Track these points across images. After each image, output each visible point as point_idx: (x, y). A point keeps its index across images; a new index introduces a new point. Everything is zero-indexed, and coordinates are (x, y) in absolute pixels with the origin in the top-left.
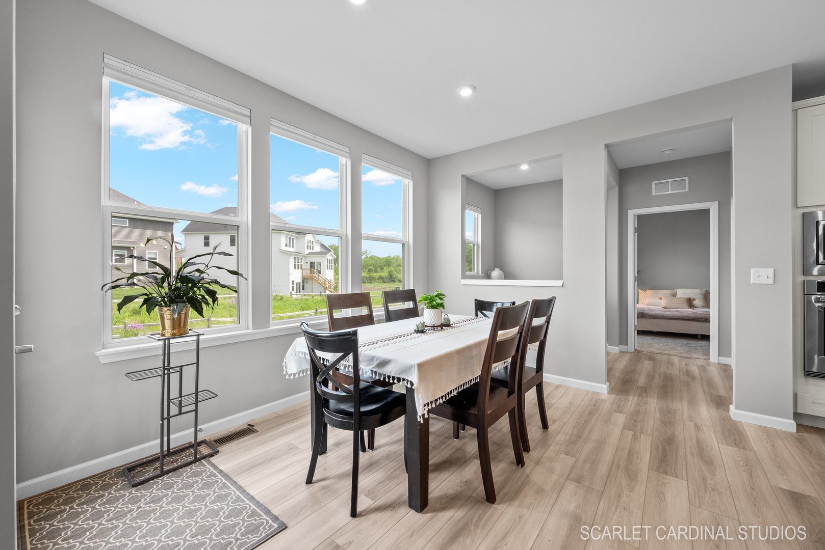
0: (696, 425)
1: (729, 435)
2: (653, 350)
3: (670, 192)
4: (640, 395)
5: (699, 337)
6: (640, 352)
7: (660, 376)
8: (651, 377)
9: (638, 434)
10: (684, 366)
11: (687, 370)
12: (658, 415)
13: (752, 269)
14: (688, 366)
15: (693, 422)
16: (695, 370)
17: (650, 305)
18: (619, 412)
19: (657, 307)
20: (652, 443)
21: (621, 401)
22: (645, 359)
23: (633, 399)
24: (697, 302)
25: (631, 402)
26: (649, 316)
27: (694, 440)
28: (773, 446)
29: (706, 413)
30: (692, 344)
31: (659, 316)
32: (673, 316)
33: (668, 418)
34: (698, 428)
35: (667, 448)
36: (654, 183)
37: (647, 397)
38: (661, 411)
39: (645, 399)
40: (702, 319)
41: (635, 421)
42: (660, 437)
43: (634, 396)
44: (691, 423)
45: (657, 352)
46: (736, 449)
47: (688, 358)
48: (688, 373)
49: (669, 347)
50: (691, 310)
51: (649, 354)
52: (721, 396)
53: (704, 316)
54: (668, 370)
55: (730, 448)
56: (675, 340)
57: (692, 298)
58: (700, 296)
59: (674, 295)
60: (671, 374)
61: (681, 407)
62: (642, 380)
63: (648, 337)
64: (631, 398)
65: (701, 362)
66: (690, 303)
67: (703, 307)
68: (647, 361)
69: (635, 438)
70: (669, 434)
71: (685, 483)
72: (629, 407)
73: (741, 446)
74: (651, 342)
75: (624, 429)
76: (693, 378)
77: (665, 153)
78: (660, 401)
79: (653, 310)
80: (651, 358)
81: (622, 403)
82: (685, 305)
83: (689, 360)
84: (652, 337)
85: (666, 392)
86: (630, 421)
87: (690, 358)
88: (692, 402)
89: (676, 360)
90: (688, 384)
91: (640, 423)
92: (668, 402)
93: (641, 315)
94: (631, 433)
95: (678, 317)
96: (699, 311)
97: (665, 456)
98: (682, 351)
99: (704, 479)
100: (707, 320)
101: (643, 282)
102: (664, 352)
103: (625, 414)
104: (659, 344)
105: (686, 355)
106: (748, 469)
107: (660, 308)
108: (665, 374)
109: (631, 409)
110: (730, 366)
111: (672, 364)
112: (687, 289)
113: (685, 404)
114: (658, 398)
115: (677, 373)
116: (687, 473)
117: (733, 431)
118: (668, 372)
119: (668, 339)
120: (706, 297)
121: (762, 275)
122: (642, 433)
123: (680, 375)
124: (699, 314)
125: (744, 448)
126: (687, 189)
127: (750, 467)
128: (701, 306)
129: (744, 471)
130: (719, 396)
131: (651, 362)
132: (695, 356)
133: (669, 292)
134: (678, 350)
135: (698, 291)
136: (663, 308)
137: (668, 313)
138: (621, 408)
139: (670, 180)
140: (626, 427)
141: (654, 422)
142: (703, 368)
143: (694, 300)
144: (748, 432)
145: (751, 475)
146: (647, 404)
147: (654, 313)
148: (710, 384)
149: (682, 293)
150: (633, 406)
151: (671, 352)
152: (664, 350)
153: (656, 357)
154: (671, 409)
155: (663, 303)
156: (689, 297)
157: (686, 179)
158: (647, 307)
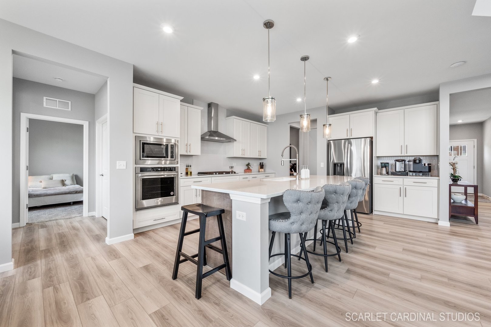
0: (92, 258)
1: (111, 255)
2: (42, 220)
3: (57, 108)
4: (46, 256)
5: (72, 203)
6: (31, 224)
7: (56, 236)
8: (49, 240)
9: (58, 286)
10: (70, 225)
11: (72, 227)
12: (66, 264)
13: (117, 162)
14: (72, 223)
15: (90, 257)
16: (77, 224)
17: (32, 187)
18: (33, 279)
19: (38, 188)
20: (70, 285)
21: (31, 268)
22: (38, 229)
23: (41, 262)
24: (67, 182)
25: (40, 265)
26: (34, 195)
27: (95, 267)
28: (129, 249)
29: (94, 248)
30: (68, 209)
31: (43, 194)
32: (54, 193)
33: (74, 263)
34: (93, 259)
35: (82, 282)
36: (45, 98)
37: (52, 255)
38: (67, 260)
39: (51, 257)
40: (74, 192)
41: (51, 277)
42: (74, 278)
43: (41, 259)
44: (89, 258)
45: (46, 220)
46: (116, 260)
47: (69, 218)
48: (74, 228)
49: (54, 215)
50: (64, 187)
51: (40, 224)
52: (98, 235)
53: (74, 190)
54: (59, 230)
55: (114, 261)
56: (56, 209)
57: (64, 180)
58: (70, 178)
59: (52, 179)
60: (63, 232)
61: (78, 251)
62: (42, 244)
63: (34, 212)
64: (39, 262)
65: (78, 219)
66: (63, 183)
67: (71, 185)
68: (42, 229)
69: (56, 290)
70: (79, 272)
71: (102, 297)
72: (40, 270)
73: (118, 257)
74: (38, 214)
75: (44, 289)
76: (78, 230)
77: (56, 79)
78: (63, 253)
79: (35, 191)
80: (43, 226)
81: (33, 269)
82: (60, 184)
83: (71, 219)
84: (38, 211)
85: (64, 246)
86: (46, 280)
87: (71, 218)
88: (84, 245)
89: (62, 222)
90: (76, 235)
91: (55, 277)
92: (69, 252)
93: (30, 196)
94: (51, 289)
95: (58, 193)
97: (83, 289)
98: (64, 215)
99: (110, 287)
100: (77, 192)
101: (32, 172)
102: (51, 219)
103: (39, 277)
104: (45, 214)
105: (68, 217)
106: (126, 267)
107: (41, 188)
108: (59, 234)
109: (43, 270)
110: (95, 216)
111: (61, 226)
112: (60, 174)
113: (80, 248)
114: (61, 252)
115: (67, 230)
116: (100, 290)
117: (111, 251)
118: (60, 232)
119: (51, 209)
120: (73, 178)
121: (121, 165)
122: (59, 283)
123: (69, 231)
124: (71, 189)
125: (120, 258)
126: (70, 109)
127: (126, 266)
128: (69, 184)
129: (125, 269)
130: (96, 235)
131: (45, 229)
132: (73, 216)
133: (47, 176)
134: (61, 215)
135: (68, 175)
136: (43, 188)
138: (34, 274)
139: (58, 100)
140: (45, 286)
141: (66, 270)
142: (81, 222)
143: (65, 180)
144: (117, 248)
145: (128, 269)
146: (54, 260)
147: (38, 193)
148: (90, 230)
149: (57, 177)
150: (44, 267)
151: (57, 218)
152: (51, 217)
153: (47, 224)
154: (73, 255)
155: (43, 185)
156: (62, 179)
157: (70, 102)
158: (30, 189)
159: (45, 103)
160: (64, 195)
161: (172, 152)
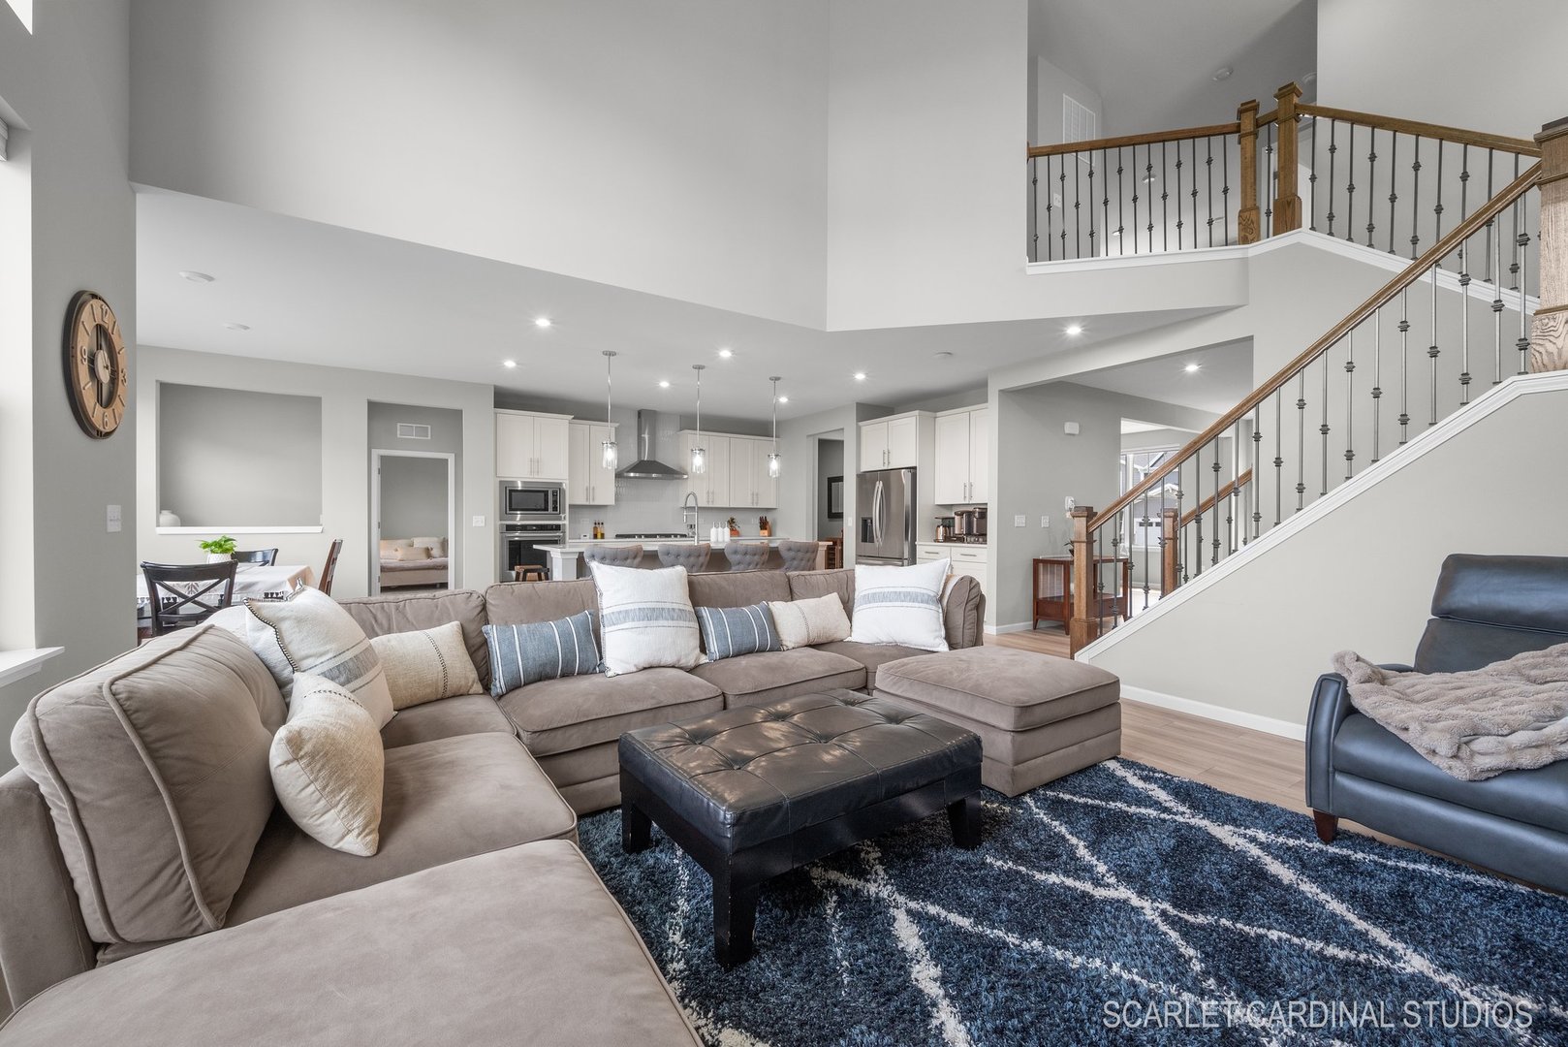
3: (413, 437)
5: (436, 585)
13: (474, 517)
17: (385, 559)
19: (393, 559)
24: (436, 552)
26: (389, 570)
36: (398, 425)
40: (440, 568)
50: (428, 559)
53: (441, 564)
57: (429, 548)
58: (438, 545)
59: (411, 546)
66: (428, 552)
67: (441, 557)
79: (390, 563)
82: (424, 556)
93: (383, 569)
96: (439, 560)
100: (445, 567)
101: (387, 534)
107: (397, 560)
112: (424, 538)
120: (444, 545)
121: (478, 521)
124: (437, 563)
126: (429, 438)
128: (438, 554)
133: (405, 542)
135: (436, 539)
136: (401, 560)
137: (406, 565)
139: (414, 425)
143: (432, 549)
147: (393, 565)
149: (420, 542)
155: (399, 555)
156: (425, 546)
157: (429, 427)
158: (383, 561)
159: (398, 432)
160: (426, 571)
161: (555, 502)
